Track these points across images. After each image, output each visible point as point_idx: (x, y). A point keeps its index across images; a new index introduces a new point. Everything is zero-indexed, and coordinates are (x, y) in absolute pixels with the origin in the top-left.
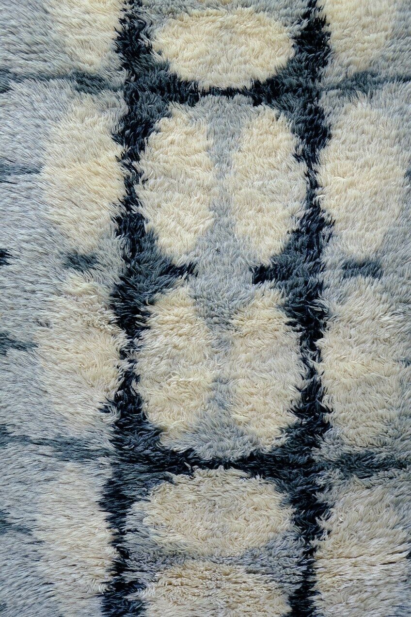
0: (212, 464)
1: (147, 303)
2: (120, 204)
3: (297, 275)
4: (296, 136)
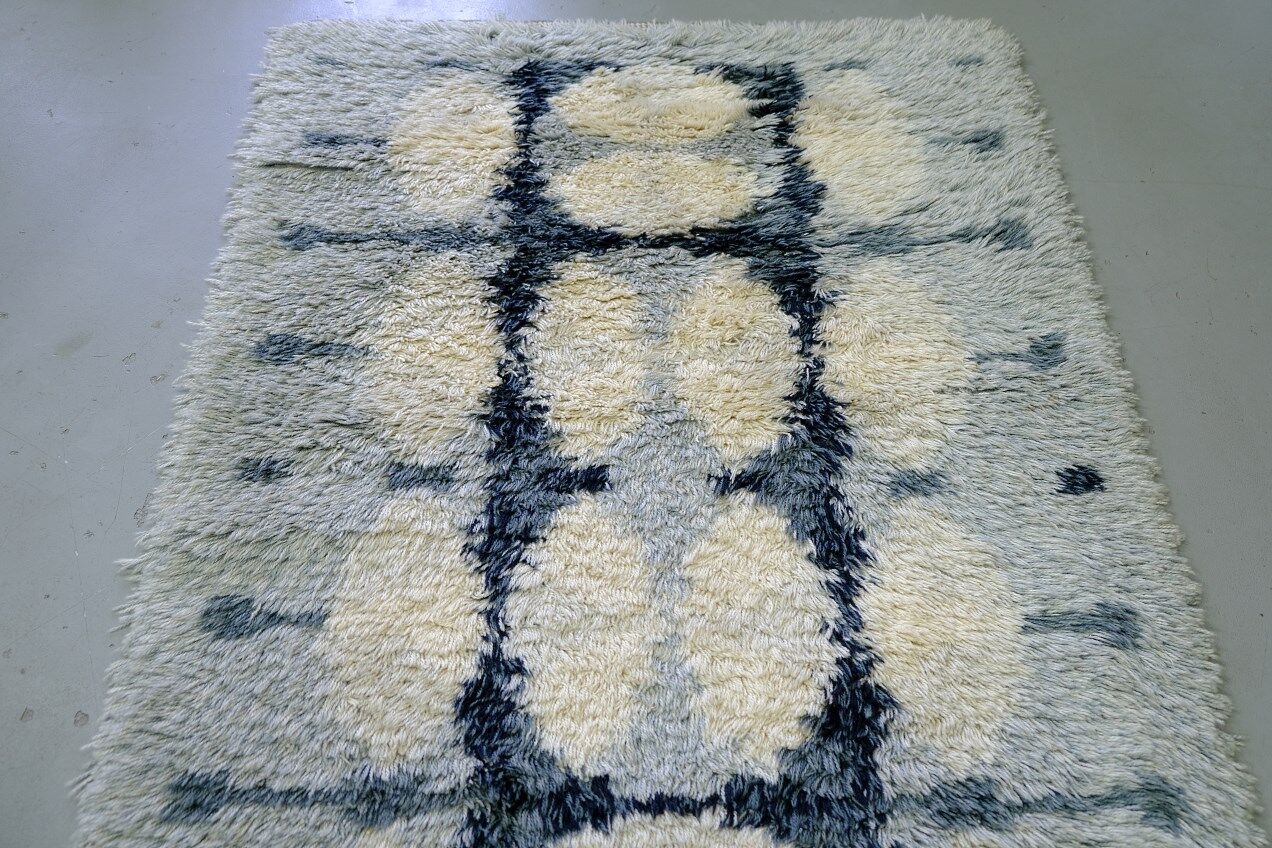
0: (663, 242)
1: (790, 436)
2: (863, 583)
3: (529, 472)
4: (522, 707)
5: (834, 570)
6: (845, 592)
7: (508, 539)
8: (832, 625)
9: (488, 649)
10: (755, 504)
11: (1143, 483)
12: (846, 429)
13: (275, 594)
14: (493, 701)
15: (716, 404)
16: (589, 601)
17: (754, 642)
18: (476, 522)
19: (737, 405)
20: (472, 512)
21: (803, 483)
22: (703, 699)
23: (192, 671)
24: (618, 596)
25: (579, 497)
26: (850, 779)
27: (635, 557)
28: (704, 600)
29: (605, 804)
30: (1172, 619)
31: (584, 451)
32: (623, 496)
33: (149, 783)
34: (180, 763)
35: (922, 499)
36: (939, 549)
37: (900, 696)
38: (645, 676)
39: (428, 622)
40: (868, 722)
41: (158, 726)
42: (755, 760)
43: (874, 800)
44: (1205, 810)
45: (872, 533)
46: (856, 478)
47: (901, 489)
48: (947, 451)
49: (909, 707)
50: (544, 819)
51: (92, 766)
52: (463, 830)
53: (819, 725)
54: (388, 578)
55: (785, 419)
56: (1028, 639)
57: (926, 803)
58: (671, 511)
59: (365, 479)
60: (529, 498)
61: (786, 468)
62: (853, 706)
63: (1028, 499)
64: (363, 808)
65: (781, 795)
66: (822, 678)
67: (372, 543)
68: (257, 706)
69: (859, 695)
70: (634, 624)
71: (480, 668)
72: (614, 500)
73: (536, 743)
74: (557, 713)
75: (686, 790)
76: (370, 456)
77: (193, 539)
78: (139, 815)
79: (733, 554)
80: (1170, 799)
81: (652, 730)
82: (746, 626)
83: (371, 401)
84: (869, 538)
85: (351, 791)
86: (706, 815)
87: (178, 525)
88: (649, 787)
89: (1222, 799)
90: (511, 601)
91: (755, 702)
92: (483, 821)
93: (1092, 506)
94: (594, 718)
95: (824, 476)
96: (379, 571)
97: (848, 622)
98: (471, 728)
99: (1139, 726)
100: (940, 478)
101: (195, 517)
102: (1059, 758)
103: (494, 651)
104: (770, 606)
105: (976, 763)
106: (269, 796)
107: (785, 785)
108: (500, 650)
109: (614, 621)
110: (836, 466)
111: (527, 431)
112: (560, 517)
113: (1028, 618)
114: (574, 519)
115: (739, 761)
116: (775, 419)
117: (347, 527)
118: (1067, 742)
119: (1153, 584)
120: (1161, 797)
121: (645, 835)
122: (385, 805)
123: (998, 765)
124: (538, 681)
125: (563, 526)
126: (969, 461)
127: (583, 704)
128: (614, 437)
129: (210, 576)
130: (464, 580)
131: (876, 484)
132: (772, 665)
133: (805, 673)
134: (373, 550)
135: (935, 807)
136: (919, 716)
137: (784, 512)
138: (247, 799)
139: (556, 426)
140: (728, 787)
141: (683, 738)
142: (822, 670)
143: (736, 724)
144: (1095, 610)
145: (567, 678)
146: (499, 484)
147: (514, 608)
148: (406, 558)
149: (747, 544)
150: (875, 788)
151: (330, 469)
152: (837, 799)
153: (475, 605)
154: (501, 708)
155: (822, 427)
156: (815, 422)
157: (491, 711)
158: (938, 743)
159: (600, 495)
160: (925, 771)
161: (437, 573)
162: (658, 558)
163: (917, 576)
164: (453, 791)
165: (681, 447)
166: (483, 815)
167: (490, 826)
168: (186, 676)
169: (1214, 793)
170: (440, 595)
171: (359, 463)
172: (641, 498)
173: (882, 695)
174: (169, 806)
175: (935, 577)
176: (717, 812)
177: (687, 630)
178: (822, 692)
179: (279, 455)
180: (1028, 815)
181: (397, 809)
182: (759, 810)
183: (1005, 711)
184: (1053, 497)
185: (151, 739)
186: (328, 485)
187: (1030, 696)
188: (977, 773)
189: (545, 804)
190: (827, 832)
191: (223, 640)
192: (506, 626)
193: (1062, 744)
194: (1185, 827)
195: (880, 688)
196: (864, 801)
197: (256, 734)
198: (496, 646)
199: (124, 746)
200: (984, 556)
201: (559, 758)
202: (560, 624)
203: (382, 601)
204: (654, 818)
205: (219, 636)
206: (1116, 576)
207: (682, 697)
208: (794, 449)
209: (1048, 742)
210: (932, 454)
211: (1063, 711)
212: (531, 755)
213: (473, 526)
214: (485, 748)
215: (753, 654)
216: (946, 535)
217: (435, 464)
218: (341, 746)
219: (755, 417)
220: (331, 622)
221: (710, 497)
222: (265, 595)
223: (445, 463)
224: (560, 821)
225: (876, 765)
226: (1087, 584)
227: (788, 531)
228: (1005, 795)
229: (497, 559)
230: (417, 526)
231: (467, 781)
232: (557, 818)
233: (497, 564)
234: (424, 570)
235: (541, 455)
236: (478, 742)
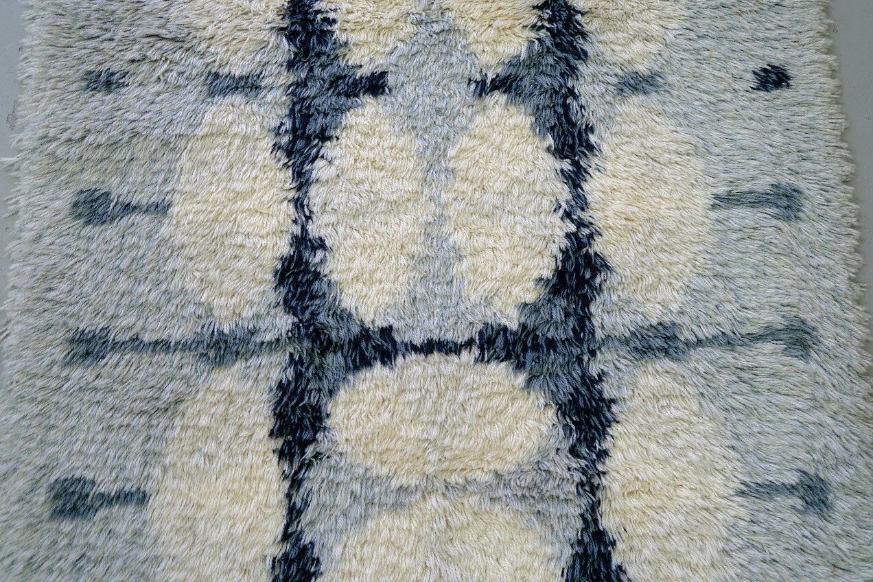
1: (537, 42)
2: (590, 170)
3: (323, 79)
4: (325, 276)
5: (568, 160)
6: (575, 178)
7: (308, 139)
8: (564, 205)
9: (297, 230)
10: (506, 104)
11: (822, 80)
12: (584, 35)
13: (127, 188)
14: (303, 270)
15: (476, 14)
16: (374, 190)
17: (503, 221)
18: (282, 124)
19: (493, 15)
20: (278, 116)
21: (545, 86)
22: (463, 266)
23: (71, 251)
24: (396, 185)
25: (364, 101)
26: (571, 326)
27: (410, 152)
28: (464, 187)
29: (390, 347)
30: (828, 196)
31: (366, 59)
32: (400, 99)
33: (51, 337)
34: (72, 323)
35: (642, 97)
36: (652, 141)
37: (613, 261)
38: (418, 249)
39: (249, 210)
40: (588, 282)
41: (51, 295)
42: (501, 312)
43: (588, 340)
44: (831, 343)
45: (600, 128)
46: (589, 80)
47: (626, 89)
48: (666, 55)
49: (619, 271)
50: (345, 359)
51: (8, 322)
52: (286, 368)
53: (551, 285)
54: (215, 174)
55: (534, 27)
56: (713, 215)
57: (626, 342)
58: (438, 111)
59: (189, 87)
60: (323, 102)
61: (533, 71)
62: (577, 270)
63: (728, 96)
64: (212, 354)
65: (520, 338)
66: (554, 249)
67: (199, 144)
68: (124, 278)
69: (581, 261)
70: (410, 207)
71: (291, 246)
72: (392, 103)
73: (337, 303)
74: (352, 279)
75: (449, 336)
76: (190, 67)
77: (54, 144)
78: (47, 361)
79: (488, 147)
80: (806, 336)
81: (424, 291)
82: (497, 208)
83: (187, 17)
84: (596, 132)
85: (203, 341)
86: (464, 353)
87: (41, 132)
88: (422, 335)
89: (844, 335)
90: (313, 191)
91: (502, 268)
92: (301, 361)
93: (778, 102)
94: (381, 283)
95: (564, 79)
96: (207, 167)
97: (577, 203)
98: (287, 293)
99: (791, 282)
100: (658, 78)
101: (54, 125)
102: (728, 307)
103: (302, 232)
104: (516, 192)
105: (665, 311)
106: (142, 346)
107: (523, 331)
108: (307, 231)
109: (394, 206)
110: (574, 69)
111: (319, 42)
112: (350, 118)
113: (717, 197)
114: (361, 120)
115: (489, 313)
116: (524, 27)
117: (177, 132)
118: (735, 294)
119: (818, 167)
120: (800, 335)
121: (420, 370)
122: (228, 350)
123: (682, 313)
124: (337, 255)
125: (351, 127)
126: (683, 62)
127: (372, 273)
128: (391, 46)
129: (74, 174)
130: (275, 174)
131: (605, 86)
132: (516, 238)
133: (542, 244)
134: (201, 151)
135: (632, 345)
136: (626, 277)
137: (529, 111)
138: (125, 349)
139: (343, 38)
140: (481, 333)
141: (448, 297)
142: (554, 242)
143: (488, 285)
144: (768, 189)
145: (359, 252)
146: (299, 90)
147: (316, 196)
148: (228, 156)
149: (499, 139)
150: (589, 331)
151: (159, 78)
152: (561, 339)
153: (285, 194)
154: (310, 277)
155: (564, 34)
156: (558, 29)
157: (302, 279)
158: (639, 298)
159: (381, 98)
160: (627, 318)
161: (254, 168)
162: (428, 152)
163: (633, 164)
164: (278, 340)
165: (447, 54)
166: (300, 357)
167: (306, 365)
168: (67, 255)
169: (839, 330)
170: (257, 186)
171: (183, 73)
172: (414, 101)
173: (599, 261)
174: (69, 353)
175: (647, 165)
176: (472, 351)
177: (451, 212)
178: (554, 260)
179: (115, 67)
180: (701, 349)
181: (237, 353)
182: (504, 348)
183: (691, 271)
184: (748, 94)
185: (48, 305)
186: (159, 94)
187: (711, 260)
188: (666, 319)
189: (346, 348)
190: (553, 364)
191: (90, 226)
192: (310, 211)
193: (731, 296)
194: (814, 355)
195: (598, 255)
196: (580, 341)
197: (126, 300)
198: (304, 229)
199: (28, 311)
200: (687, 147)
201: (354, 314)
202: (352, 209)
203: (212, 193)
204: (426, 356)
205: (88, 223)
206: (789, 161)
207: (447, 265)
208: (540, 55)
209: (722, 295)
210: (653, 57)
211: (735, 271)
212: (334, 312)
213: (279, 127)
214: (299, 308)
215: (502, 230)
216: (658, 128)
217: (244, 73)
218: (191, 308)
219: (508, 26)
220: (174, 210)
221: (469, 99)
222: (120, 190)
223: (253, 72)
224: (358, 360)
225: (591, 314)
226: (766, 169)
227: (532, 127)
228: (686, 335)
229: (300, 156)
230: (234, 129)
231: (287, 334)
232: (355, 358)
233: (301, 160)
234: (243, 166)
235: (331, 64)
236: (293, 303)
